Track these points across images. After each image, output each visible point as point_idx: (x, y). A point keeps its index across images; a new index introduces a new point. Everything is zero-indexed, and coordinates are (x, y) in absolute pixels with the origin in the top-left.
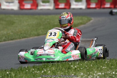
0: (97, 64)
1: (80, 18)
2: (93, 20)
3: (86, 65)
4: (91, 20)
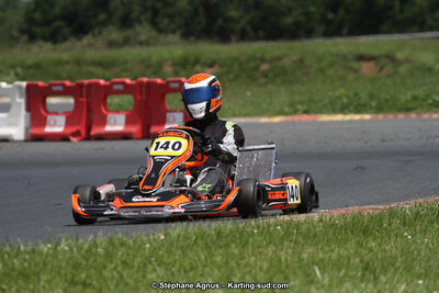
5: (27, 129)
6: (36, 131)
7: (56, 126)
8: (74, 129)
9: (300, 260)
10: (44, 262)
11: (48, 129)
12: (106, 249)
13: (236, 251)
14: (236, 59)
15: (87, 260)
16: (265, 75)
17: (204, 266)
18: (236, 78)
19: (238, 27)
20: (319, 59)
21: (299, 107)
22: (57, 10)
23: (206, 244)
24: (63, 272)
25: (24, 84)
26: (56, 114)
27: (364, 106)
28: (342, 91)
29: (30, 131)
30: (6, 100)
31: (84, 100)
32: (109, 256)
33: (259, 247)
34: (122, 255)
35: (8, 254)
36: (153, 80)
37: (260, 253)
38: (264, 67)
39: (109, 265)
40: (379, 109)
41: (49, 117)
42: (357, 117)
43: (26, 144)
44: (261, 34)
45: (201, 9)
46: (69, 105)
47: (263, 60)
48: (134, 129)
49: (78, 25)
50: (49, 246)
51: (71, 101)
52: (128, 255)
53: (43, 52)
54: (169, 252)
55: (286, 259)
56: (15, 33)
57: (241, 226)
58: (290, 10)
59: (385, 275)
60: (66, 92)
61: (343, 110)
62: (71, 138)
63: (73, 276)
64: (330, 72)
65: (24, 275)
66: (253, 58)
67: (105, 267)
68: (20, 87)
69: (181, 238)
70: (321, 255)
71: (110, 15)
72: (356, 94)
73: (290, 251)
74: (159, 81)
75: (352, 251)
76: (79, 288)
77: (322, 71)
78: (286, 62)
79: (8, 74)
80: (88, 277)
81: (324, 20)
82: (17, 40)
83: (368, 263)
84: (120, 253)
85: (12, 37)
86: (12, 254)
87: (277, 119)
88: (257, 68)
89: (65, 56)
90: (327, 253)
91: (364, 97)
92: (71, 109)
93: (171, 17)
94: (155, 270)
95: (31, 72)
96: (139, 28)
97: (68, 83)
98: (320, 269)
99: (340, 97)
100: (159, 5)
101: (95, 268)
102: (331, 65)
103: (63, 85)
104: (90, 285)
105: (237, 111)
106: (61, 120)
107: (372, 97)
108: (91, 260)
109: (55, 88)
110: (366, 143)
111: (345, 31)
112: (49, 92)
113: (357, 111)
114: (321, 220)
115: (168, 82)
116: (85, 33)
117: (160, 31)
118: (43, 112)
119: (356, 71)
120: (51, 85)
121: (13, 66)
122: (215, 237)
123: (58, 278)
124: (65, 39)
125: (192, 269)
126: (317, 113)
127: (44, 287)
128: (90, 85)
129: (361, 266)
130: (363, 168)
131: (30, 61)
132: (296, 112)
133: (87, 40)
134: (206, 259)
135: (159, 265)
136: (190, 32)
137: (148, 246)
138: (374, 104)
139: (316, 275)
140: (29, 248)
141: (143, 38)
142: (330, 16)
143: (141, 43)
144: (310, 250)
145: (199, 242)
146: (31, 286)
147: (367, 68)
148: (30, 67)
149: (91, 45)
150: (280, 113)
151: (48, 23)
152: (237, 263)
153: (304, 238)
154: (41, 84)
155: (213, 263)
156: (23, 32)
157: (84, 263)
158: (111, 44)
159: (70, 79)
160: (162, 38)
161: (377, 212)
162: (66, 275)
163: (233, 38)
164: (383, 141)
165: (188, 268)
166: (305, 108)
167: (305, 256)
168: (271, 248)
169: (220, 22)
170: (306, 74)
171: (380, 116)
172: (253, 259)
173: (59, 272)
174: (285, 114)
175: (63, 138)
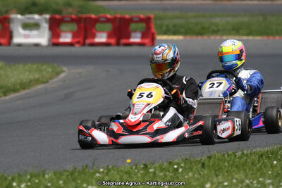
0: (74, 180)
1: (35, 67)
2: (66, 72)
3: (49, 182)
4: (63, 71)
5: (49, 40)
6: (55, 41)
7: (66, 38)
8: (77, 40)
11: (61, 40)
25: (48, 16)
29: (52, 41)
43: (48, 48)
48: (113, 41)
60: (72, 21)
62: (76, 45)
97: (73, 16)
106: (70, 35)
109: (66, 19)
112: (62, 21)
118: (58, 31)
120: (64, 17)
154: (57, 16)
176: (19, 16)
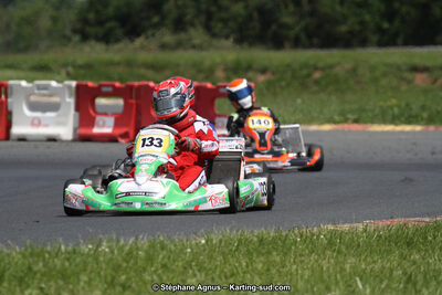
5: (75, 130)
6: (84, 131)
7: (105, 127)
8: (123, 130)
9: (343, 270)
10: (85, 262)
11: (96, 130)
12: (146, 252)
13: (278, 259)
14: (288, 66)
15: (128, 262)
16: (317, 82)
17: (244, 273)
18: (288, 85)
19: (292, 34)
20: (373, 68)
21: (349, 116)
22: (111, 11)
23: (248, 250)
24: (102, 273)
25: (74, 84)
26: (106, 114)
27: (416, 116)
28: (394, 101)
29: (79, 131)
30: (55, 99)
31: (133, 101)
32: (150, 259)
33: (301, 255)
34: (163, 259)
35: (49, 253)
36: (203, 84)
37: (302, 262)
38: (317, 75)
39: (149, 268)
40: (430, 121)
41: (98, 118)
42: (408, 128)
43: (73, 144)
44: (315, 41)
45: (255, 15)
46: (117, 106)
47: (316, 68)
49: (131, 26)
50: (90, 246)
51: (120, 102)
52: (169, 258)
53: (95, 52)
54: (211, 258)
55: (328, 268)
56: (68, 32)
57: (284, 234)
58: (345, 18)
59: (427, 288)
60: (115, 93)
61: (394, 120)
62: (120, 140)
63: (113, 278)
64: (384, 82)
65: (64, 276)
66: (305, 66)
67: (145, 269)
68: (69, 87)
69: (223, 244)
70: (363, 266)
71: (163, 18)
72: (407, 105)
73: (332, 261)
74: (209, 85)
75: (395, 263)
76: (119, 289)
77: (375, 80)
78: (338, 71)
79: (59, 74)
80: (128, 279)
81: (380, 30)
82: (69, 39)
83: (411, 276)
84: (161, 256)
85: (65, 37)
86: (53, 254)
87: (327, 127)
88: (309, 75)
89: (117, 58)
90: (369, 264)
91: (415, 108)
92: (120, 110)
93: (225, 21)
94: (195, 275)
95: (82, 72)
96: (192, 32)
97: (117, 84)
98: (361, 280)
99: (391, 108)
100: (214, 9)
101: (135, 271)
102: (385, 75)
103: (113, 86)
104: (130, 287)
105: (286, 118)
106: (110, 121)
107: (423, 108)
108: (132, 261)
109: (104, 89)
110: (416, 154)
111: (400, 41)
112: (98, 92)
113: (409, 122)
114: (365, 231)
115: (219, 87)
116: (138, 35)
117: (214, 35)
118: (91, 112)
119: (409, 82)
120: (101, 86)
121: (65, 65)
122: (257, 244)
123: (98, 279)
124: (117, 40)
125: (232, 275)
126: (366, 122)
127: (83, 288)
128: (139, 88)
129: (405, 278)
130: (411, 180)
131: (80, 61)
132: (346, 121)
133: (139, 41)
134: (247, 266)
135: (199, 271)
136: (243, 37)
137: (189, 250)
138: (425, 115)
139: (357, 286)
140: (70, 248)
141: (197, 41)
142: (386, 25)
143: (194, 47)
144: (353, 260)
145: (241, 248)
146: (71, 286)
147: (420, 79)
148: (81, 67)
149: (143, 47)
150: (330, 121)
151: (100, 23)
152: (278, 270)
153: (347, 248)
154: (90, 84)
155: (254, 270)
156: (75, 31)
157: (125, 265)
158: (163, 47)
159: (121, 80)
160: (215, 42)
161: (423, 225)
162: (106, 277)
163: (287, 44)
164: (433, 153)
165: (228, 274)
166: (355, 117)
167: (348, 266)
168: (314, 257)
169: (274, 27)
170: (358, 83)
171: (432, 128)
172: (295, 267)
173: (99, 273)
174: (335, 122)
175: (111, 139)
176: (24, 83)
